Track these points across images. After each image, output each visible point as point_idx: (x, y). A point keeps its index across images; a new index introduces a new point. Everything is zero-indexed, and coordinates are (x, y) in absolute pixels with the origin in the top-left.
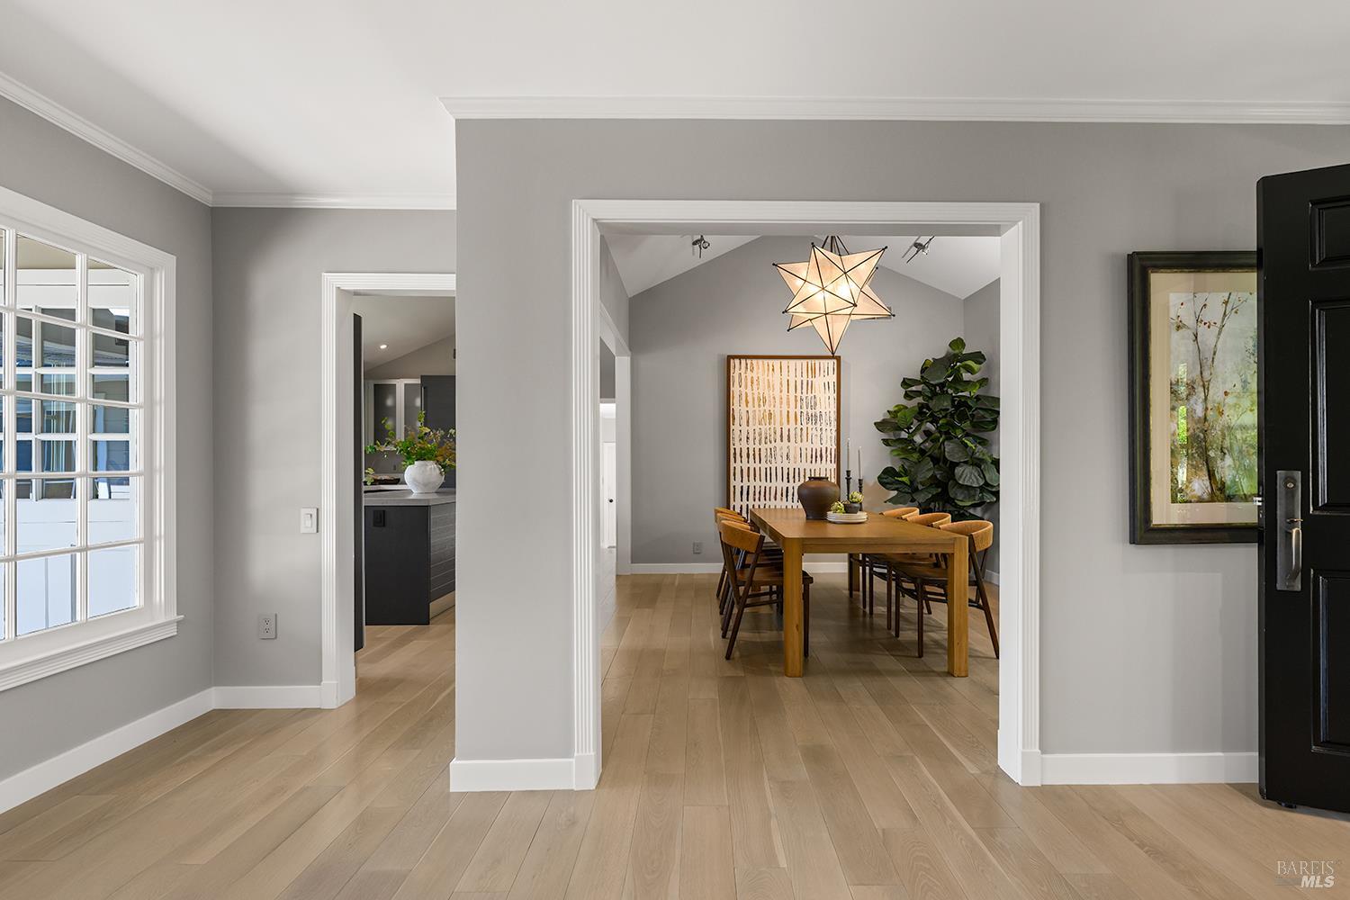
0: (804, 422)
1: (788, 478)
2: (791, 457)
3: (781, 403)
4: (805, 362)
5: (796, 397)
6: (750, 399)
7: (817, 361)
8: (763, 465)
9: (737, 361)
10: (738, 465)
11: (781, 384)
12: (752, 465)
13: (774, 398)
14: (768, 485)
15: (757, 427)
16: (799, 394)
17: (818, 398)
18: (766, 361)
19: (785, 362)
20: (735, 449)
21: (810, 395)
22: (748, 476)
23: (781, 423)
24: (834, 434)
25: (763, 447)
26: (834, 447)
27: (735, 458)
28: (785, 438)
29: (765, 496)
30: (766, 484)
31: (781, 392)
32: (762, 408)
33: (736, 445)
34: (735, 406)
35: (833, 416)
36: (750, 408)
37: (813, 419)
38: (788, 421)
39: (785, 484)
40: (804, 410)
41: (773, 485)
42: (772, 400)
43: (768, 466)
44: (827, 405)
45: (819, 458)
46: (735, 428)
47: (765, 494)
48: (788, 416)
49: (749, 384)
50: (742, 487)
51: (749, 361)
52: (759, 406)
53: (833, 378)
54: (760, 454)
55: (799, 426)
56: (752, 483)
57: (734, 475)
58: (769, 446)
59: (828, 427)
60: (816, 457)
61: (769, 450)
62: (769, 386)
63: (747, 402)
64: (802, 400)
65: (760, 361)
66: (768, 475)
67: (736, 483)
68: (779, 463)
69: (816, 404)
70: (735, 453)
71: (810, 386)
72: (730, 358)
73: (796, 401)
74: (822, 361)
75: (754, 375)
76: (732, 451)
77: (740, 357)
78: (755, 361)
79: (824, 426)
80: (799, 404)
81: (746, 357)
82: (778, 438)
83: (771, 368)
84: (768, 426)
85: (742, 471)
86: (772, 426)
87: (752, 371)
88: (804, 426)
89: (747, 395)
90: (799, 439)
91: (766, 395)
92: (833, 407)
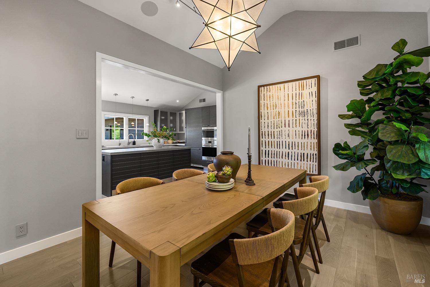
0: (298, 116)
1: (289, 147)
2: (291, 136)
3: (285, 107)
4: (297, 82)
5: (293, 102)
6: (269, 106)
7: (305, 81)
8: (276, 140)
9: (263, 88)
10: (264, 140)
11: (285, 96)
12: (270, 140)
13: (281, 104)
14: (278, 150)
15: (272, 120)
16: (294, 101)
17: (305, 102)
18: (276, 86)
19: (286, 84)
20: (262, 131)
21: (300, 101)
22: (269, 145)
23: (285, 117)
24: (316, 122)
25: (276, 130)
26: (316, 130)
27: (262, 136)
28: (287, 125)
29: (277, 156)
30: (277, 150)
31: (284, 100)
32: (275, 110)
33: (263, 129)
34: (262, 110)
35: (315, 111)
36: (269, 111)
37: (303, 114)
38: (289, 116)
39: (287, 150)
40: (298, 109)
41: (281, 150)
42: (280, 106)
43: (278, 140)
44: (311, 105)
45: (306, 136)
46: (262, 121)
47: (277, 155)
48: (288, 113)
49: (268, 98)
50: (266, 150)
51: (268, 87)
52: (273, 109)
53: (315, 89)
54: (274, 134)
55: (295, 118)
56: (270, 149)
57: (262, 144)
58: (278, 130)
59: (312, 119)
60: (305, 135)
61: (278, 132)
62: (278, 99)
63: (267, 108)
64: (296, 104)
65: (274, 86)
66: (278, 145)
67: (263, 148)
68: (284, 139)
69: (304, 105)
70: (262, 134)
71: (301, 95)
72: (259, 87)
73: (293, 105)
74: (308, 80)
76: (261, 133)
77: (264, 86)
78: (271, 87)
79: (309, 118)
80: (294, 106)
81: (267, 85)
82: (283, 125)
83: (279, 89)
84: (278, 119)
85: (265, 142)
86: (280, 119)
87: (270, 92)
88: (298, 118)
89: (267, 103)
90: (294, 126)
91: (277, 103)
92: (315, 107)
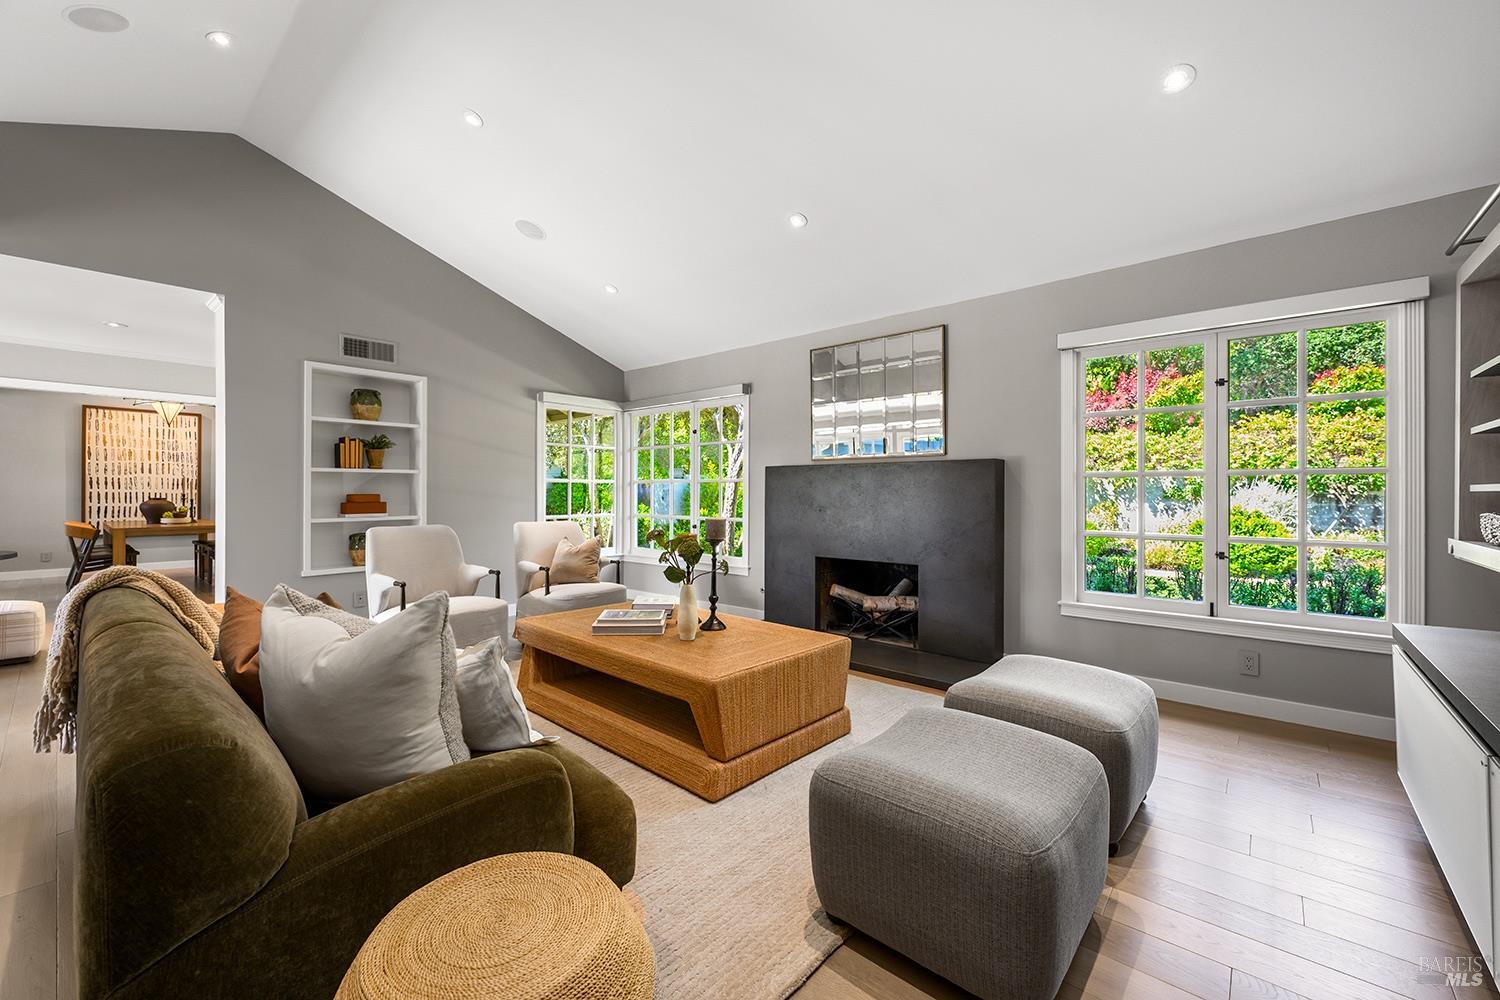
0: (166, 460)
2: (152, 484)
3: (142, 445)
5: (157, 440)
6: (108, 440)
8: (123, 491)
9: (94, 411)
10: (95, 491)
11: (142, 430)
12: (110, 491)
15: (116, 462)
16: (160, 438)
17: (179, 442)
18: (126, 413)
20: (91, 478)
21: (171, 440)
22: (106, 499)
23: (142, 460)
24: (195, 469)
25: (122, 477)
27: (91, 485)
28: (146, 471)
29: (125, 514)
30: (125, 505)
31: (142, 436)
32: (121, 447)
33: (91, 472)
34: (91, 444)
35: (195, 457)
36: (108, 447)
37: (175, 457)
38: (149, 458)
40: (166, 451)
41: (133, 505)
42: (133, 442)
43: (128, 491)
44: (188, 448)
45: (180, 485)
46: (91, 462)
47: (125, 512)
48: (149, 454)
49: (107, 428)
50: (99, 507)
51: (107, 411)
52: (118, 446)
53: (196, 429)
54: (119, 483)
55: (160, 462)
56: (110, 504)
57: (90, 498)
58: (129, 476)
59: (189, 464)
60: (178, 485)
61: (128, 480)
62: (129, 431)
63: (105, 443)
64: (163, 443)
65: (120, 412)
66: (129, 498)
67: (92, 504)
68: (139, 489)
69: (177, 447)
70: (91, 481)
71: (172, 434)
72: (86, 407)
73: (157, 444)
74: (183, 417)
75: (114, 422)
76: (88, 480)
77: (97, 408)
78: (113, 412)
79: (185, 463)
80: (160, 446)
81: (104, 408)
82: (139, 470)
83: (131, 418)
84: (128, 461)
85: (99, 495)
86: (132, 462)
87: (111, 419)
88: (166, 462)
89: (104, 437)
90: (160, 471)
91: (126, 438)
92: (194, 450)
